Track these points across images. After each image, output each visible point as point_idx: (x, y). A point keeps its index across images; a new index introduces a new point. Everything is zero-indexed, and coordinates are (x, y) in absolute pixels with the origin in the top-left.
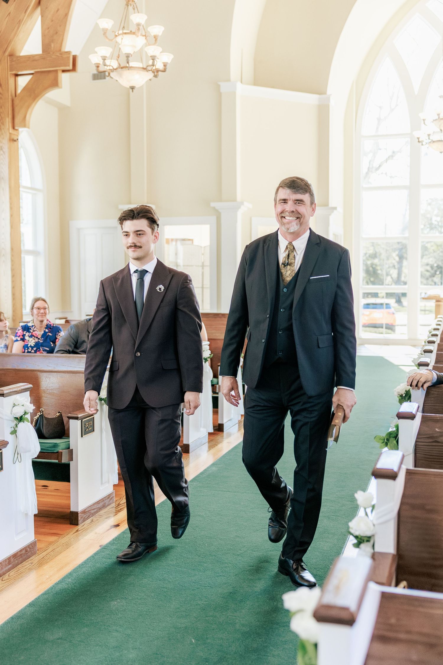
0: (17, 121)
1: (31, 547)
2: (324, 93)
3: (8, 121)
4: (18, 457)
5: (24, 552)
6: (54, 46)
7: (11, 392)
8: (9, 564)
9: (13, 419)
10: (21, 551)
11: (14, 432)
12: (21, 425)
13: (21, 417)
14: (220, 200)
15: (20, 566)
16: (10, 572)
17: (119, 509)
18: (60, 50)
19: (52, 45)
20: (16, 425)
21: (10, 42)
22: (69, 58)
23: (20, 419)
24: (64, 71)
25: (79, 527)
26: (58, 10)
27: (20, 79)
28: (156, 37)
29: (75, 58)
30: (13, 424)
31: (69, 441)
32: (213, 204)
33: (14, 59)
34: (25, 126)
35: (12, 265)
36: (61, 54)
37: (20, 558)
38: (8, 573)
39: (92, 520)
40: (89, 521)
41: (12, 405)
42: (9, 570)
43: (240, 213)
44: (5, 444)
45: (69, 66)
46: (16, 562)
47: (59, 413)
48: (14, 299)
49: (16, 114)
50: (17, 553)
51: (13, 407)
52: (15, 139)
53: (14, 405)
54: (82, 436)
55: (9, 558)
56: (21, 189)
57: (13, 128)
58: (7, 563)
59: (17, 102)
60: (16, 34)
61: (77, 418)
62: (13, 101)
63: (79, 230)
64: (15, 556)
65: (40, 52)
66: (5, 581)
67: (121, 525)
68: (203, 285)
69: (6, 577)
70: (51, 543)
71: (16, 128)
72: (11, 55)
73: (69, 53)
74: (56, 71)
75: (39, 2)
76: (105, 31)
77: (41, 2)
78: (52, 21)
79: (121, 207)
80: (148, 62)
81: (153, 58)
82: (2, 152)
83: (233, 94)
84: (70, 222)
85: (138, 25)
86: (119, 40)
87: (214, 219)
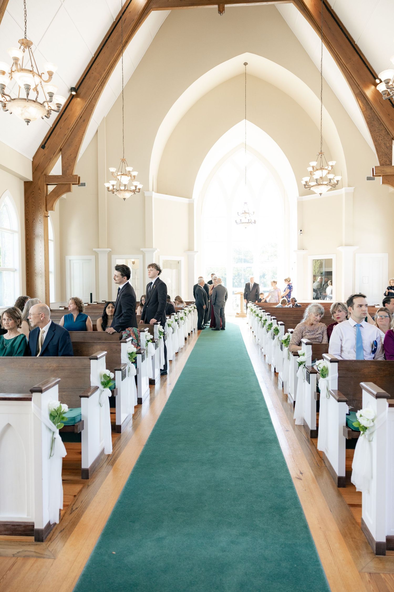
0: (48, 207)
3: (44, 207)
14: (145, 247)
18: (72, 174)
19: (68, 171)
21: (45, 168)
22: (77, 178)
24: (73, 184)
26: (71, 154)
27: (49, 186)
28: (134, 176)
29: (79, 178)
33: (47, 177)
34: (52, 210)
35: (45, 279)
36: (73, 176)
43: (154, 254)
45: (77, 182)
48: (46, 296)
49: (48, 204)
52: (47, 216)
56: (49, 241)
57: (46, 211)
59: (48, 198)
60: (48, 164)
62: (46, 197)
63: (70, 260)
65: (60, 174)
71: (48, 211)
72: (45, 175)
73: (77, 176)
74: (70, 184)
75: (61, 150)
76: (113, 173)
77: (62, 150)
78: (68, 160)
79: (94, 249)
80: (133, 188)
81: (136, 187)
82: (40, 222)
83: (151, 197)
84: (66, 256)
85: (129, 172)
86: (119, 177)
87: (141, 256)
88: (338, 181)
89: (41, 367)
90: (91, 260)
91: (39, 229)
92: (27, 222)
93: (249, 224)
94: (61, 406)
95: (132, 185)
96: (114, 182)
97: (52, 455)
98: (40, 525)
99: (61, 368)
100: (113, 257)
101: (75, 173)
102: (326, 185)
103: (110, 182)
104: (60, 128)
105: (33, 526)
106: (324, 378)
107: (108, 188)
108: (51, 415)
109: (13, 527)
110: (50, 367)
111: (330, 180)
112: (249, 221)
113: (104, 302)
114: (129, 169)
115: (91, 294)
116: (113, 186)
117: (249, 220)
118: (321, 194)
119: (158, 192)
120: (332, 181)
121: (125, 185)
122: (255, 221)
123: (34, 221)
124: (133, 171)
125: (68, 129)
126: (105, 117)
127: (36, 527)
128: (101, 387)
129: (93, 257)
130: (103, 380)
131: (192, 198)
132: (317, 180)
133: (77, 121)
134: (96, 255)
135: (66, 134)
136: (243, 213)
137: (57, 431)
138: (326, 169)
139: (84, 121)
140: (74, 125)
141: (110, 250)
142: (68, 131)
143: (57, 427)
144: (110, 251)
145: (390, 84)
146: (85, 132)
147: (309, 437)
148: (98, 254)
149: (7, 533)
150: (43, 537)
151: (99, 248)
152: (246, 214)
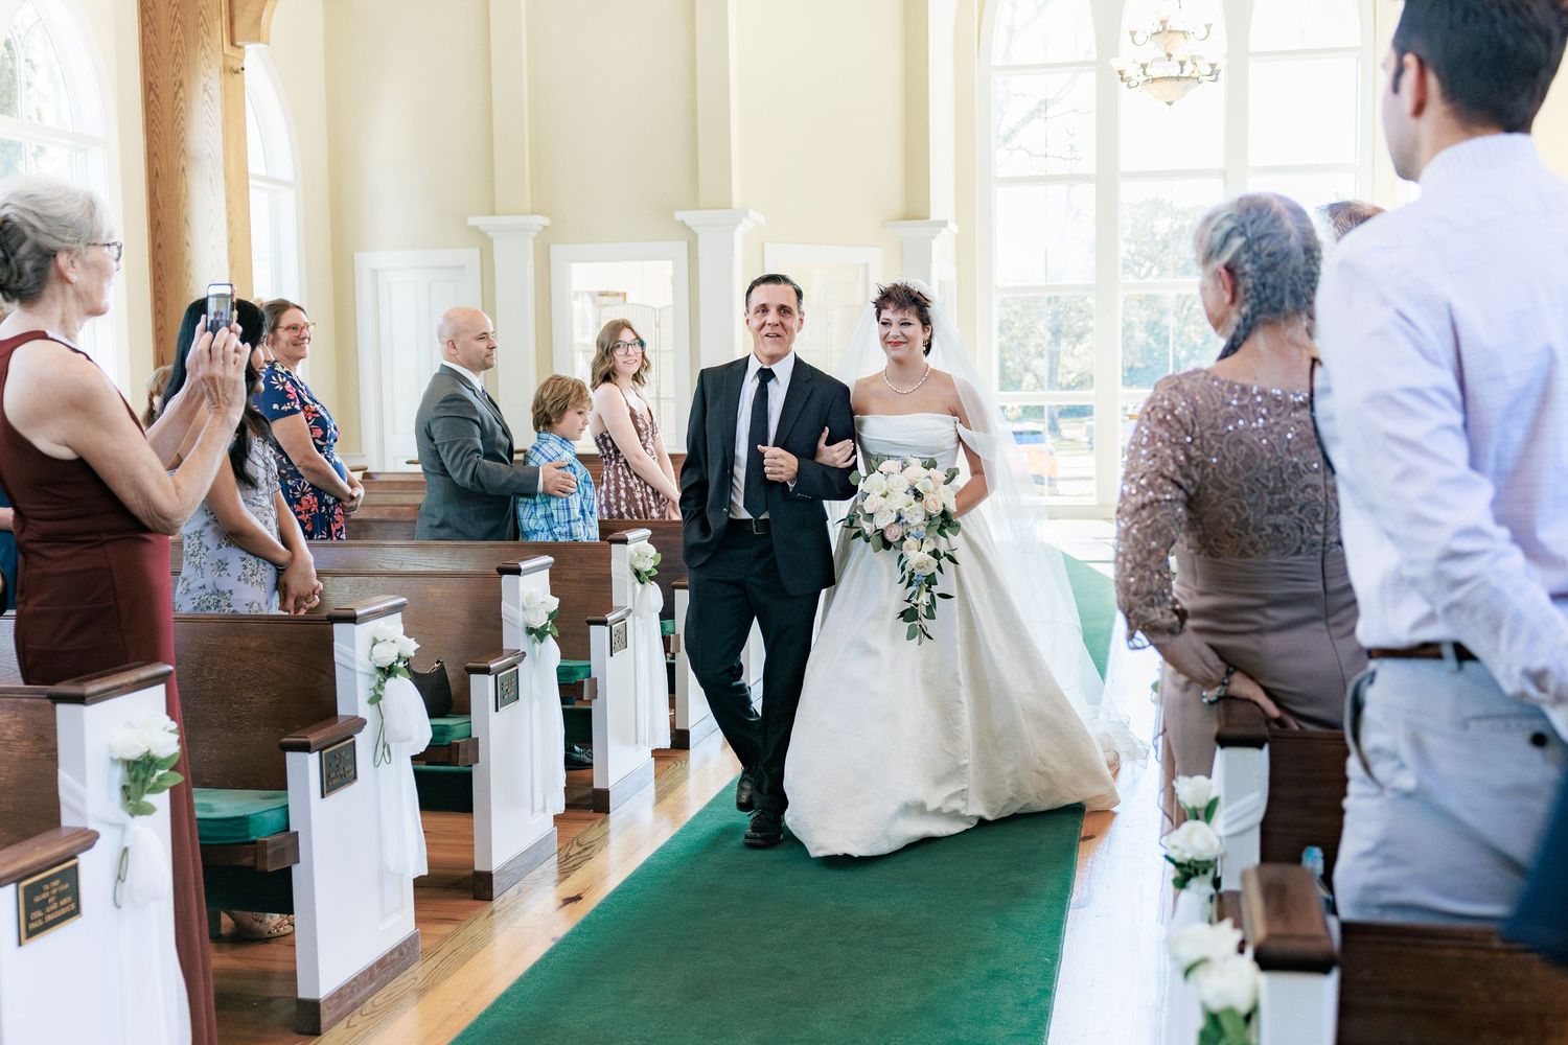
0: (239, 27)
1: (409, 945)
3: (220, 26)
4: (383, 753)
5: (397, 955)
7: (369, 613)
8: (372, 979)
9: (372, 670)
10: (392, 953)
11: (375, 700)
12: (391, 683)
13: (391, 666)
14: (695, 205)
15: (391, 985)
16: (373, 998)
17: (571, 865)
20: (380, 686)
23: (388, 672)
25: (496, 904)
30: (374, 684)
31: (470, 722)
32: (679, 215)
34: (258, 39)
37: (389, 969)
38: (370, 1000)
39: (520, 891)
40: (512, 892)
41: (371, 642)
42: (372, 993)
43: (739, 235)
44: (360, 724)
46: (384, 976)
47: (437, 663)
49: (237, 12)
50: (385, 957)
51: (374, 645)
52: (237, 66)
53: (375, 642)
54: (497, 710)
55: (371, 969)
56: (251, 182)
57: (233, 43)
58: (368, 977)
61: (486, 671)
63: (375, 272)
64: (381, 963)
66: (368, 1017)
67: (585, 897)
69: (368, 1006)
70: (444, 938)
71: (238, 43)
79: (473, 221)
82: (206, 97)
84: (356, 255)
87: (682, 248)
90: (462, 267)
91: (204, 129)
92: (152, 97)
93: (1182, 83)
100: (557, 252)
112: (1182, 71)
117: (1182, 64)
122: (1213, 66)
123: (181, 94)
129: (472, 256)
134: (484, 246)
136: (1158, 33)
141: (546, 221)
144: (545, 227)
148: (491, 241)
151: (493, 213)
152: (1171, 36)
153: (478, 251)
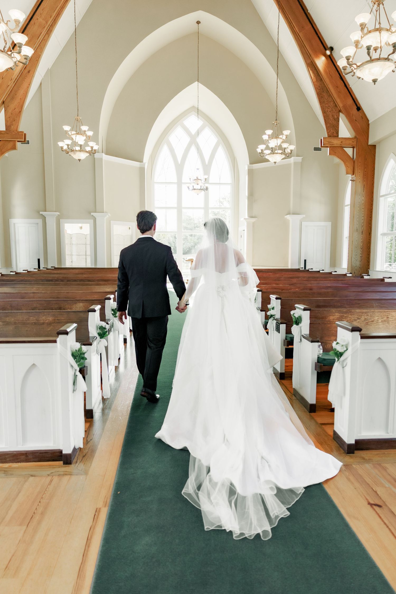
2: (142, 162)
6: (13, 127)
14: (96, 212)
18: (17, 130)
19: (12, 127)
22: (22, 135)
24: (18, 141)
26: (15, 109)
28: (89, 137)
29: (25, 134)
32: (92, 214)
36: (18, 132)
43: (105, 219)
45: (23, 139)
63: (14, 224)
65: (5, 130)
68: (86, 254)
73: (22, 132)
75: (3, 102)
76: (66, 132)
77: (5, 103)
78: (12, 114)
79: (41, 213)
80: (88, 149)
81: (92, 148)
83: (101, 159)
84: (10, 219)
85: (85, 131)
86: (74, 137)
87: (92, 221)
88: (291, 151)
89: (37, 320)
90: (38, 224)
93: (201, 190)
94: (81, 348)
95: (88, 146)
96: (69, 142)
97: (75, 390)
98: (67, 451)
99: (58, 321)
100: (62, 221)
101: (20, 129)
102: (280, 153)
103: (64, 141)
104: (3, 78)
105: (62, 452)
106: (297, 325)
107: (62, 148)
108: (73, 355)
109: (41, 455)
110: (46, 320)
111: (285, 149)
112: (201, 188)
113: (54, 268)
114: (84, 128)
115: (39, 260)
116: (68, 145)
117: (201, 186)
118: (275, 163)
119: (107, 154)
120: (286, 150)
121: (81, 146)
122: (207, 187)
124: (89, 130)
125: (11, 79)
126: (49, 69)
127: (64, 452)
128: (98, 337)
129: (40, 221)
130: (99, 331)
131: (143, 162)
132: (272, 148)
133: (21, 71)
134: (44, 218)
135: (9, 86)
136: (195, 179)
137: (78, 369)
138: (281, 138)
139: (29, 72)
140: (18, 76)
141: (58, 213)
142: (11, 83)
143: (78, 365)
145: (350, 61)
146: (30, 85)
147: (279, 379)
148: (46, 218)
149: (35, 460)
150: (71, 460)
151: (46, 211)
152: (198, 180)
153: (42, 219)
